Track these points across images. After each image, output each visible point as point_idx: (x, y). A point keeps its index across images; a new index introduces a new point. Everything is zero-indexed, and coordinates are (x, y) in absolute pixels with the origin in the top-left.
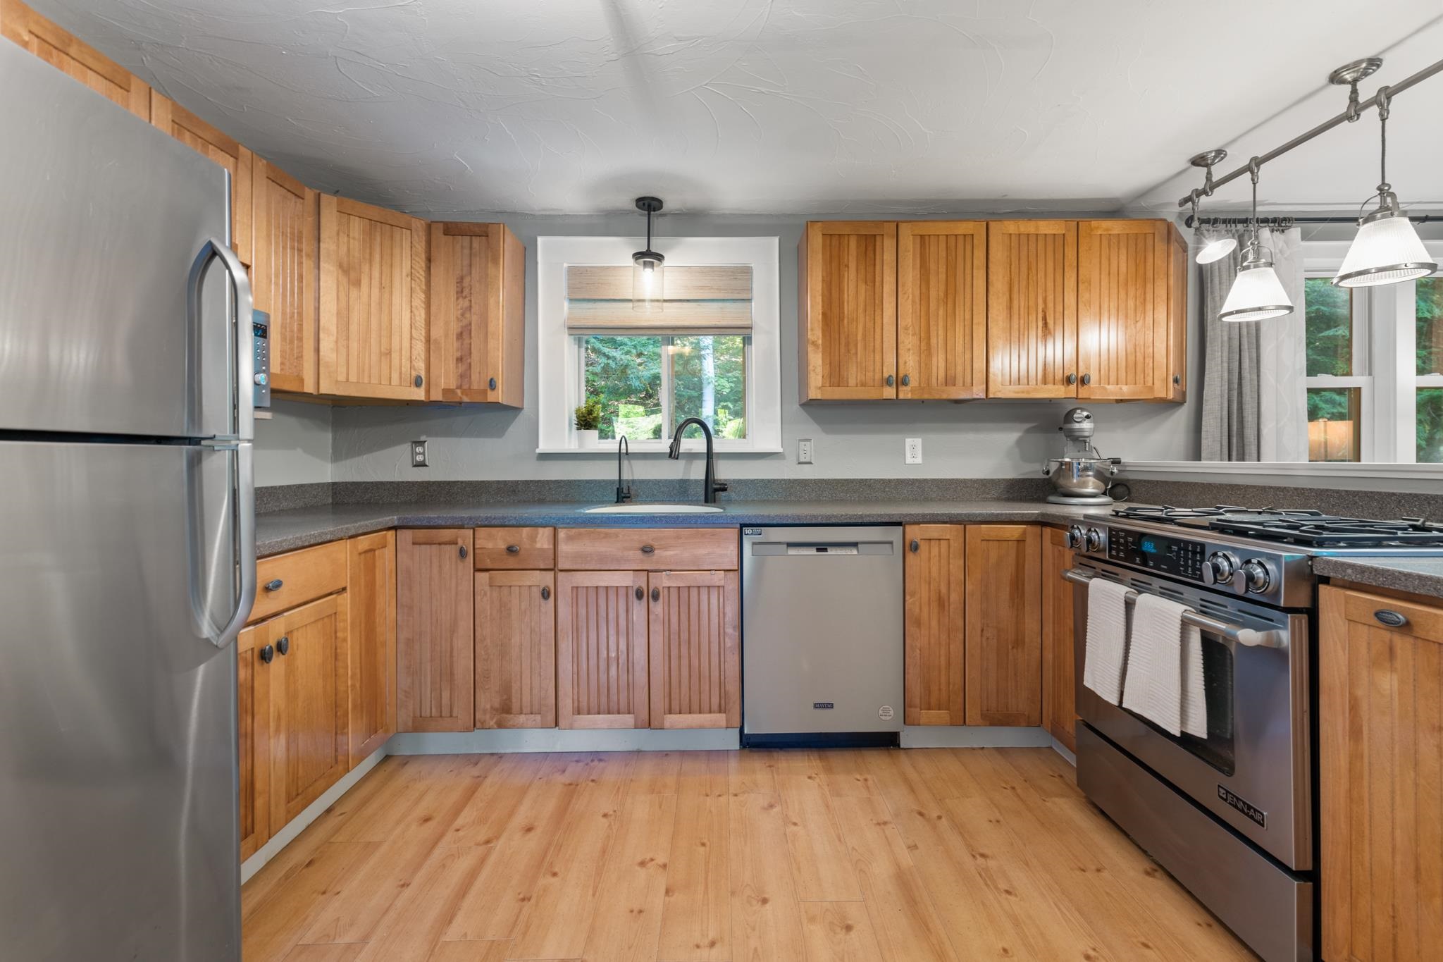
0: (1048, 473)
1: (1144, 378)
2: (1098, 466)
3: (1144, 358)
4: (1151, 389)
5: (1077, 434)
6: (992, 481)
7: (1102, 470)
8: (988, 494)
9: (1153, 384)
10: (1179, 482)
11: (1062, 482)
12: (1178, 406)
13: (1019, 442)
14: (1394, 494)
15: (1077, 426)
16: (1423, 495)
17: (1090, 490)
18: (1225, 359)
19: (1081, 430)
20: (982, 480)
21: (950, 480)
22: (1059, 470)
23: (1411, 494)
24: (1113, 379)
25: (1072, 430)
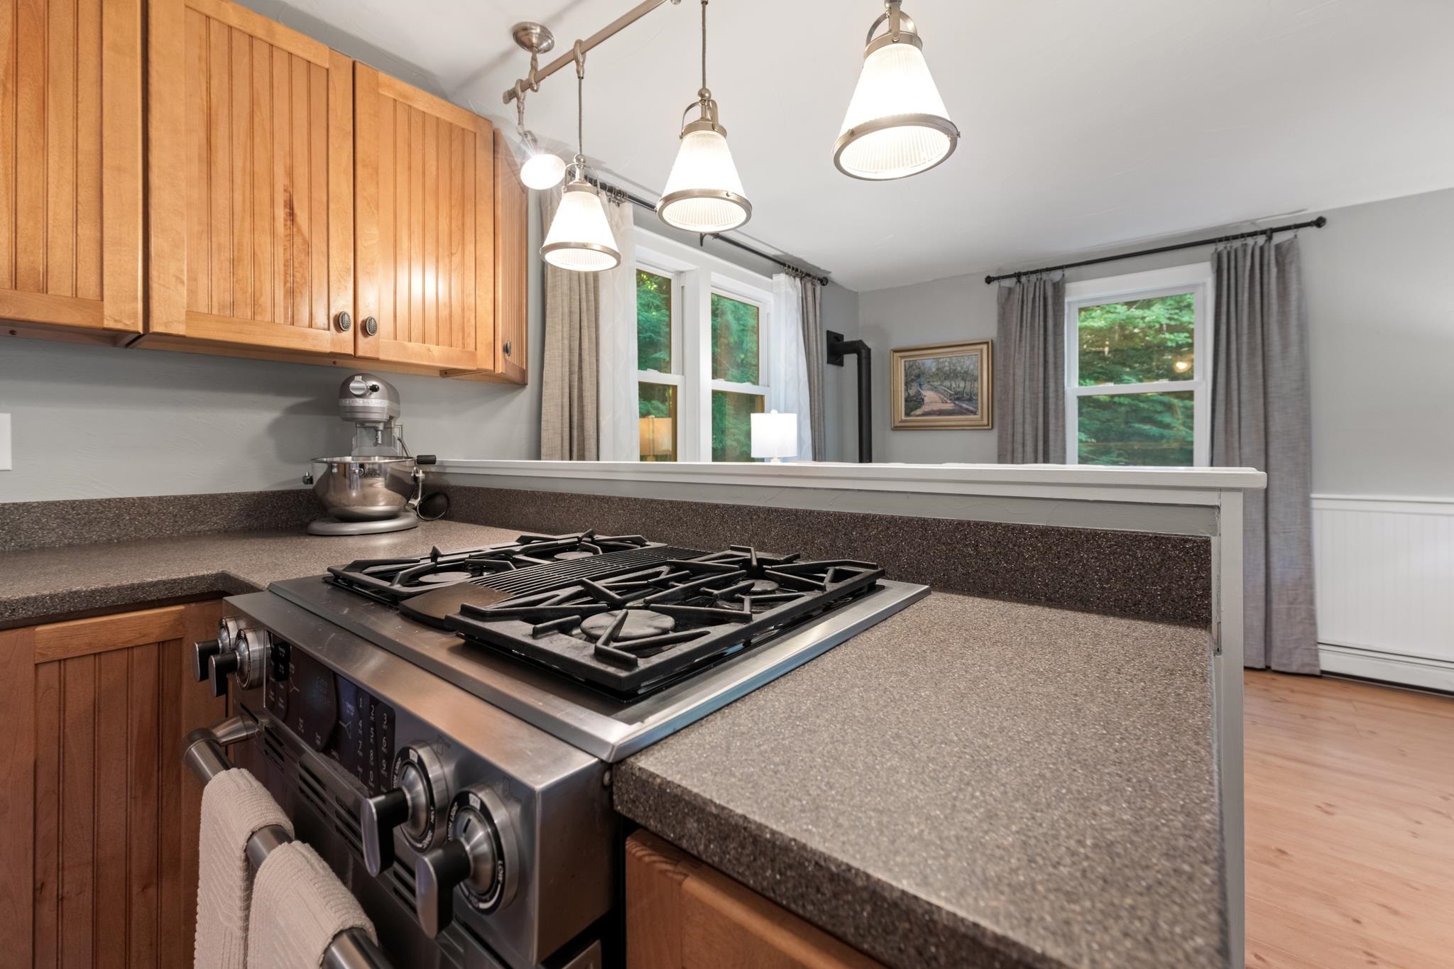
0: (310, 480)
1: (463, 338)
2: (392, 468)
3: (463, 310)
4: (473, 355)
5: (361, 416)
6: (213, 498)
7: (401, 476)
8: (202, 523)
9: (476, 349)
10: (501, 490)
11: (333, 497)
12: (520, 388)
13: (275, 428)
14: (717, 506)
15: (360, 402)
16: (745, 507)
17: (381, 507)
18: (566, 335)
19: (366, 410)
20: (186, 499)
21: (100, 502)
22: (328, 474)
23: (734, 506)
24: (416, 332)
25: (353, 410)
